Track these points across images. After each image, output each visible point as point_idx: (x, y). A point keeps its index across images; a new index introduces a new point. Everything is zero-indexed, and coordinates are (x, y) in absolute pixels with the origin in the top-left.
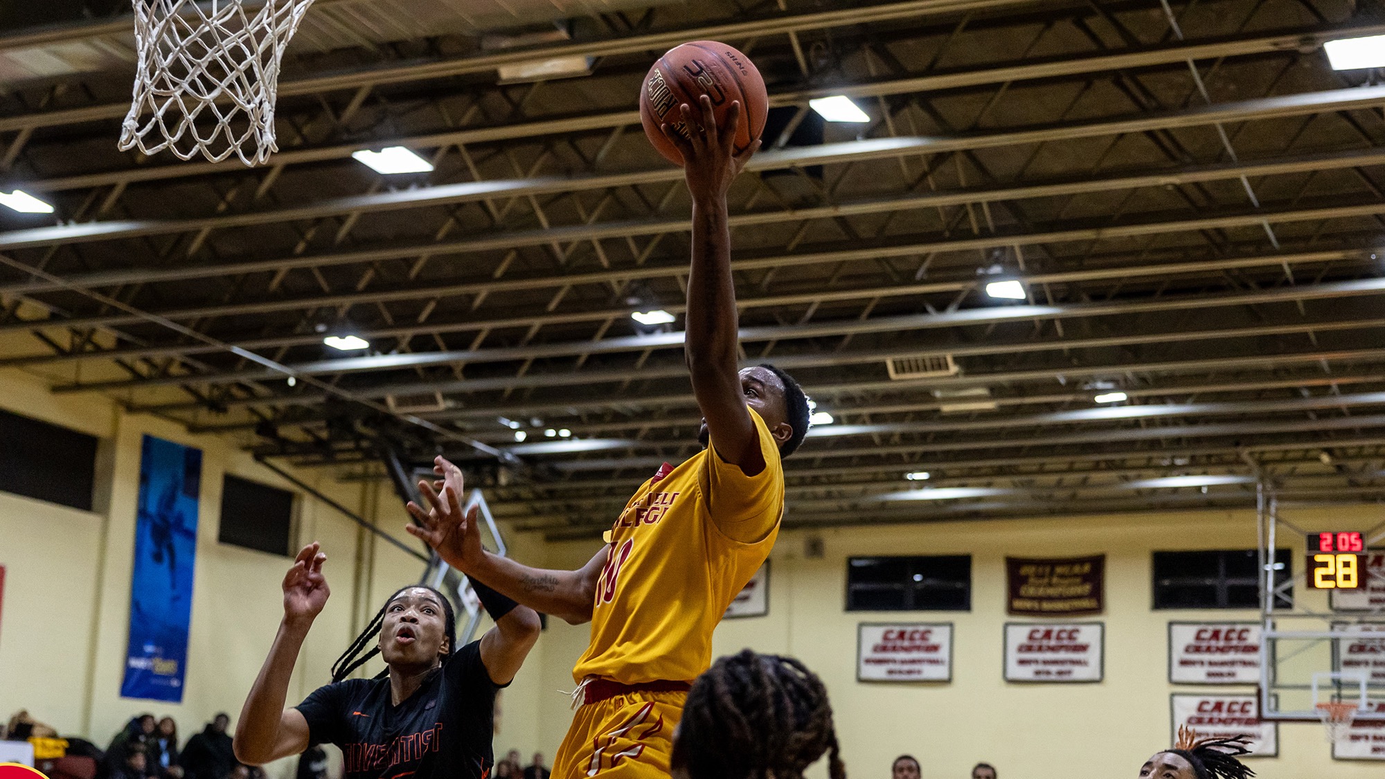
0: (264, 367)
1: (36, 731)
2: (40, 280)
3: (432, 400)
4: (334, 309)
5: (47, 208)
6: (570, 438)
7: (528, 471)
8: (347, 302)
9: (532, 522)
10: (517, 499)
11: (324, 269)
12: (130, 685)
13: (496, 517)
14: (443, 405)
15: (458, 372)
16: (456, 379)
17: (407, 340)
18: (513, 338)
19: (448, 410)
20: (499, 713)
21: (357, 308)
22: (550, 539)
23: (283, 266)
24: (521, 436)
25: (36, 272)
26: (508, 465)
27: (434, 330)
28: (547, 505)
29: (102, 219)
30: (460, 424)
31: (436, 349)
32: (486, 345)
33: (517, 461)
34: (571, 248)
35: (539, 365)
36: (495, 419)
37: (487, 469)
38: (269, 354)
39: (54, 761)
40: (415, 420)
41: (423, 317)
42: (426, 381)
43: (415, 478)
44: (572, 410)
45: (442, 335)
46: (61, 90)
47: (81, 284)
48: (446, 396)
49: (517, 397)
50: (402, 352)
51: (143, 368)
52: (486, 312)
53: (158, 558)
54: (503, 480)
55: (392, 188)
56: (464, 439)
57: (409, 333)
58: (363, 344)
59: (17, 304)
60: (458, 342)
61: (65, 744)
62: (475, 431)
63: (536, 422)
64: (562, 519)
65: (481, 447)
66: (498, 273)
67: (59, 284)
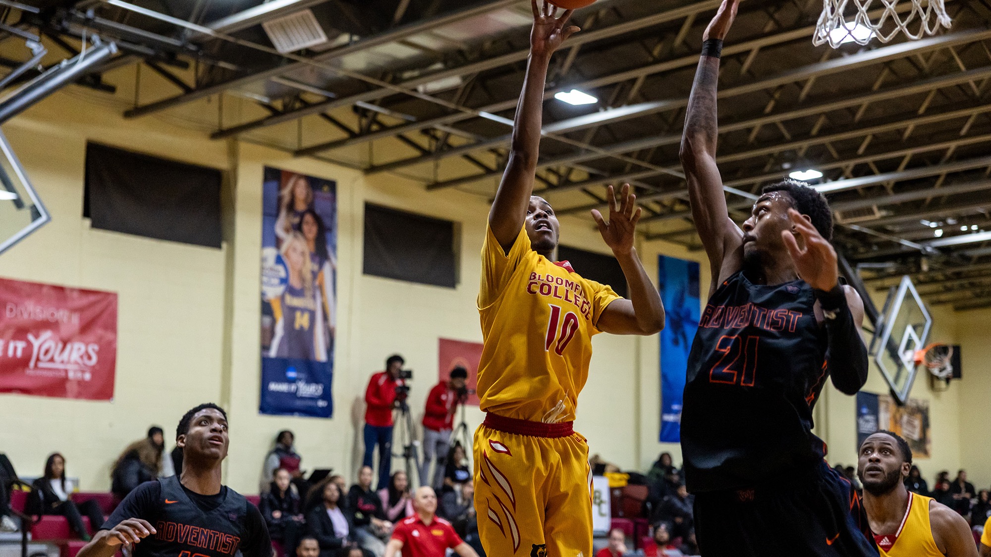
0: (744, 198)
1: (608, 469)
2: (588, 151)
3: (870, 211)
4: (794, 152)
5: (593, 100)
6: (978, 231)
7: (943, 258)
8: (805, 145)
9: (943, 297)
10: (933, 281)
11: (785, 123)
12: (665, 433)
13: (921, 295)
14: (878, 214)
15: (889, 188)
16: (887, 194)
17: (850, 168)
18: (935, 159)
19: (883, 218)
20: (930, 442)
21: (812, 148)
22: (958, 309)
23: (757, 123)
24: (939, 233)
25: (584, 146)
26: (928, 256)
27: (869, 159)
28: (956, 283)
29: (631, 103)
30: (890, 228)
31: (870, 173)
32: (910, 166)
33: (935, 252)
34: (983, 84)
35: (952, 178)
36: (918, 221)
37: (912, 259)
38: (747, 188)
39: (621, 488)
40: (856, 228)
41: (861, 150)
42: (864, 197)
43: (858, 271)
44: (980, 209)
45: (875, 163)
46: (603, 13)
47: (616, 152)
48: (880, 208)
49: (936, 204)
50: (847, 178)
51: (657, 208)
52: (914, 141)
53: (676, 342)
54: (925, 267)
55: (845, 54)
56: (894, 239)
57: (852, 163)
58: (818, 175)
59: (570, 170)
60: (886, 167)
61: (626, 477)
62: (901, 232)
63: (950, 221)
64: (968, 293)
65: (906, 243)
66: (922, 110)
67: (601, 153)
